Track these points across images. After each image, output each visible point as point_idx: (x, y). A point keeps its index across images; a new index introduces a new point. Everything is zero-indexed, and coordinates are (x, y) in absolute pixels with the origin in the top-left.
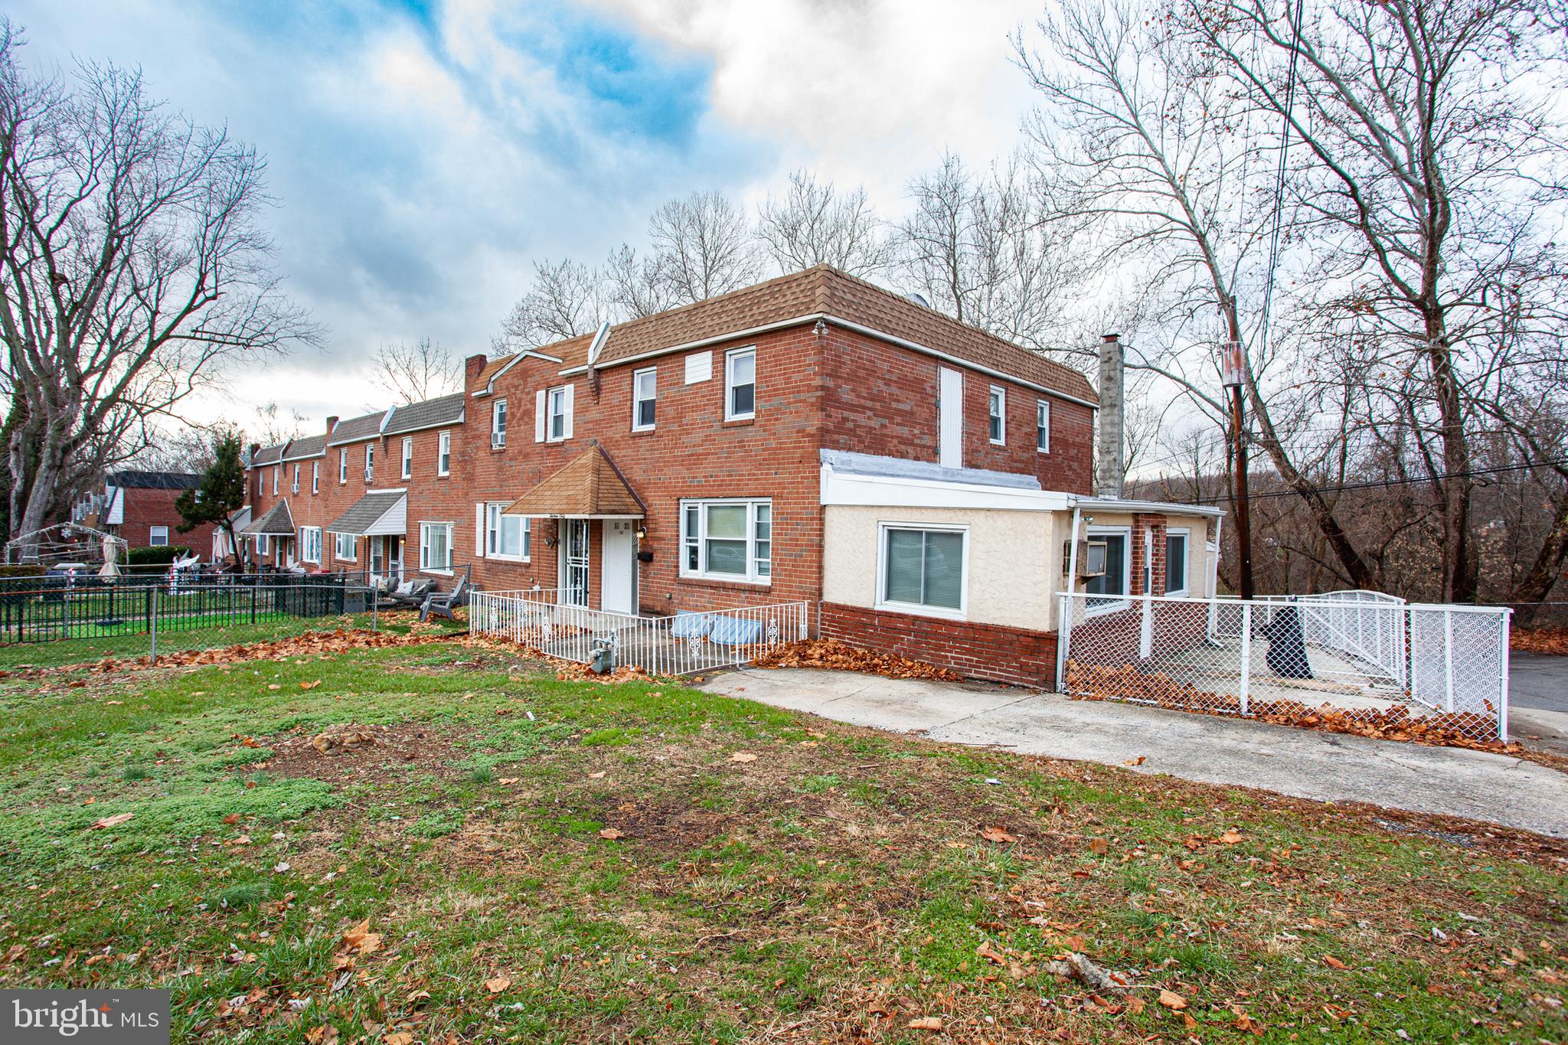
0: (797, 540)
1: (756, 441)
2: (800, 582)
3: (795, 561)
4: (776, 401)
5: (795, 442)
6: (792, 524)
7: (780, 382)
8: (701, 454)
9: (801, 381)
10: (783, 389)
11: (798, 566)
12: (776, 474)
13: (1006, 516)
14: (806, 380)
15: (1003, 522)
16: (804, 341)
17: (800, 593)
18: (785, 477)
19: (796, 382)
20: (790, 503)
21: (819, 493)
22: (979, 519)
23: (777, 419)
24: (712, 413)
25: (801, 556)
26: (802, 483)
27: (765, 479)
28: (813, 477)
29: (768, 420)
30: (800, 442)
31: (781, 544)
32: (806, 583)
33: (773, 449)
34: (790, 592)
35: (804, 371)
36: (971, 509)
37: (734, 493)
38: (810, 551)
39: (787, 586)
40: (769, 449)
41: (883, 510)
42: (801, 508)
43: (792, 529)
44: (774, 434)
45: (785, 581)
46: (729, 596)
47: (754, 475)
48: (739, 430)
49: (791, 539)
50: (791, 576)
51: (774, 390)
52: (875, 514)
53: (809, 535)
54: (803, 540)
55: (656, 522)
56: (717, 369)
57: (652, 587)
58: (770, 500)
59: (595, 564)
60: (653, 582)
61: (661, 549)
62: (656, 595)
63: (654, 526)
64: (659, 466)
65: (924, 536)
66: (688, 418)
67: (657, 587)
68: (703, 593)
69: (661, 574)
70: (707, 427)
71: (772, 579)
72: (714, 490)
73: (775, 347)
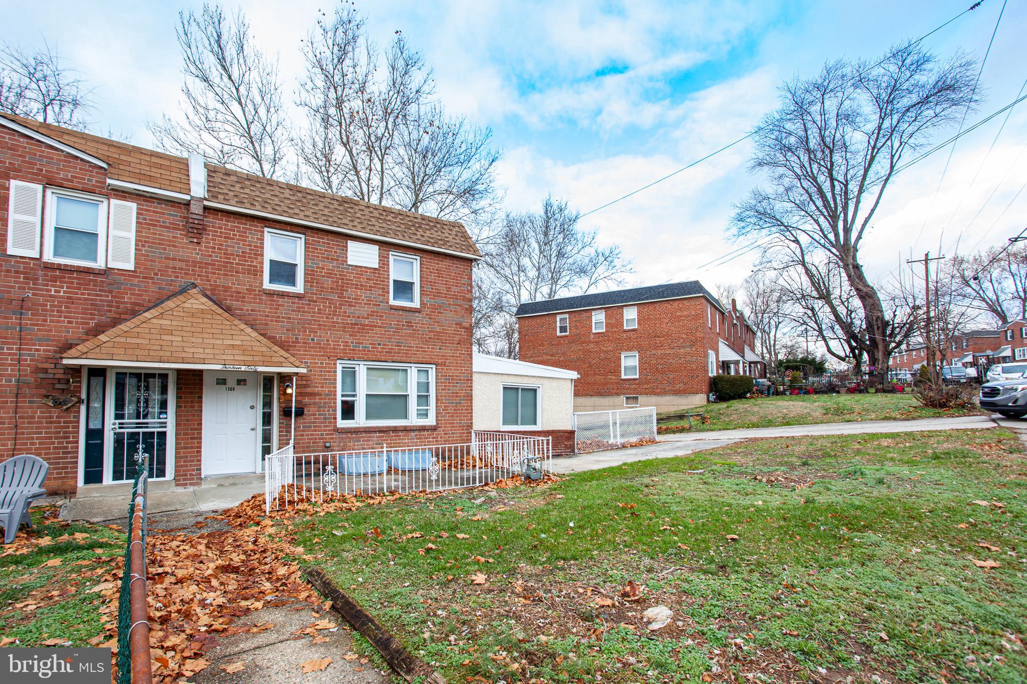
0: (457, 393)
1: (423, 324)
2: (460, 420)
3: (456, 406)
4: (439, 301)
5: (454, 330)
6: (454, 383)
7: (443, 290)
8: (367, 325)
9: (458, 292)
10: (445, 294)
11: (459, 410)
12: (440, 349)
13: (556, 381)
14: (462, 293)
15: (555, 383)
16: (460, 268)
17: (460, 427)
18: (449, 353)
19: (454, 292)
20: (451, 370)
21: (472, 364)
22: (545, 381)
23: (440, 313)
24: (379, 295)
25: (460, 403)
26: (460, 357)
27: (432, 352)
28: (468, 354)
29: (433, 312)
30: (458, 331)
31: (445, 396)
32: (464, 420)
33: (437, 332)
34: (452, 427)
35: (461, 287)
36: (543, 377)
37: (404, 359)
38: (467, 400)
39: (450, 423)
40: (434, 332)
41: (505, 376)
42: (460, 373)
43: (453, 386)
44: (438, 322)
45: (449, 420)
46: (400, 436)
47: (422, 348)
48: (407, 314)
49: (453, 393)
50: (453, 416)
51: (437, 293)
52: (499, 378)
53: (466, 390)
54: (462, 393)
55: (307, 379)
56: (384, 261)
57: (301, 439)
58: (434, 366)
59: (189, 425)
60: (302, 435)
61: (314, 403)
62: (307, 447)
63: (304, 382)
64: (312, 328)
65: (520, 390)
66: (351, 292)
67: (308, 439)
68: (370, 437)
69: (314, 427)
70: (374, 305)
71: (437, 420)
72: (377, 355)
73: (438, 264)
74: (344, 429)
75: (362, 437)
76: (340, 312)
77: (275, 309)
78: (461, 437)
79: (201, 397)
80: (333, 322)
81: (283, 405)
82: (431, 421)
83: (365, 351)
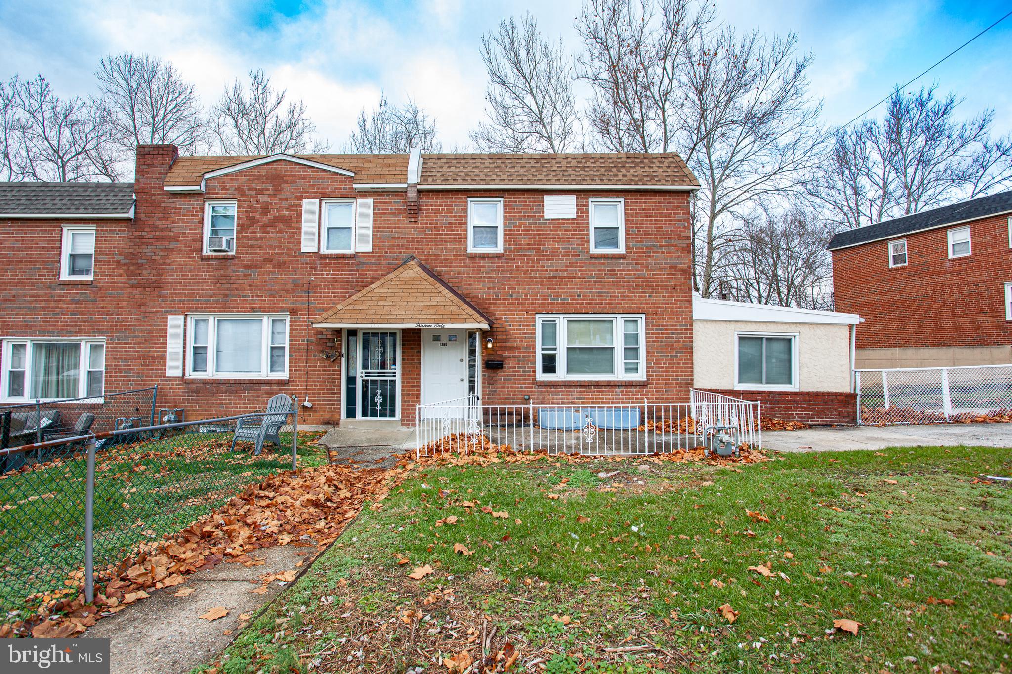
0: (673, 345)
1: (628, 270)
2: (676, 375)
3: (672, 360)
4: (647, 243)
5: (668, 274)
6: (668, 334)
7: (652, 230)
8: (565, 277)
9: (671, 231)
10: (655, 235)
11: (674, 364)
12: (650, 296)
13: (822, 328)
14: (677, 231)
15: (820, 331)
16: (674, 203)
17: (676, 383)
18: (661, 299)
19: (667, 231)
20: (664, 319)
21: (691, 311)
22: (805, 329)
23: (649, 256)
24: (578, 245)
25: (677, 356)
26: (675, 304)
27: (640, 300)
28: (686, 300)
29: (640, 256)
30: (673, 275)
31: (657, 349)
32: (682, 376)
33: (646, 278)
34: (667, 383)
35: (675, 224)
36: (800, 324)
37: (606, 310)
38: (685, 353)
39: (663, 379)
40: (642, 278)
41: (739, 324)
43: (666, 337)
44: (647, 267)
45: (662, 375)
46: (603, 391)
47: (627, 296)
48: (610, 261)
49: (667, 345)
50: (667, 371)
51: (645, 235)
52: (732, 326)
53: (684, 341)
54: (679, 345)
55: (506, 333)
56: (582, 210)
57: (502, 391)
58: (643, 316)
59: (410, 375)
60: (503, 387)
61: (514, 357)
62: (507, 399)
63: (504, 337)
64: (510, 285)
65: (765, 340)
66: (548, 246)
67: (509, 391)
68: (570, 391)
69: (514, 379)
70: (572, 256)
71: (648, 375)
72: (577, 307)
73: (645, 203)
74: (542, 382)
75: (562, 391)
76: (537, 267)
77: (478, 270)
78: (678, 395)
79: (419, 352)
80: (531, 277)
81: (486, 359)
82: (641, 375)
83: (563, 303)
